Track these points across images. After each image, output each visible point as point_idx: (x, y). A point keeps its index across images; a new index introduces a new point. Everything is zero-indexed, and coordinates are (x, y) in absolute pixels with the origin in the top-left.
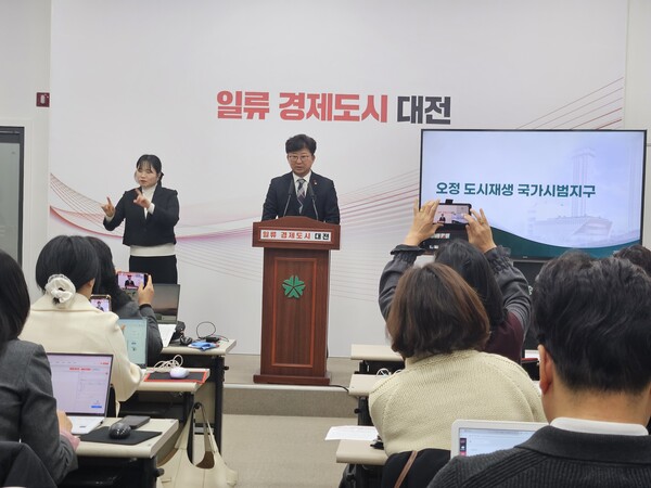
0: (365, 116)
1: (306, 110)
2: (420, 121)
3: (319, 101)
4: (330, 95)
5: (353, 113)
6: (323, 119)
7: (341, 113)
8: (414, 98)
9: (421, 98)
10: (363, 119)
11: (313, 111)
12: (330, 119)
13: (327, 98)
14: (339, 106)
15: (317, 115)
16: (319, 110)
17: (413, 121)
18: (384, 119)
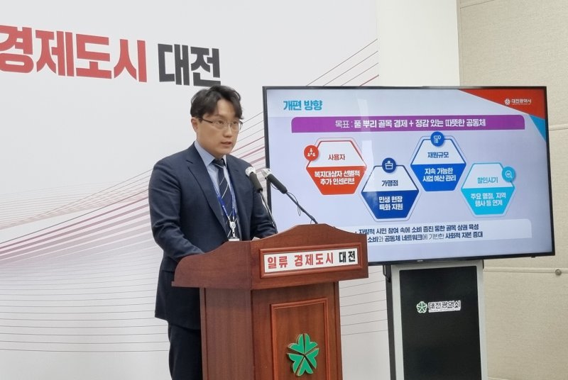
0: (118, 70)
1: (36, 56)
2: (187, 83)
3: (53, 43)
4: (69, 35)
5: (102, 65)
6: (62, 73)
7: (84, 64)
8: (177, 47)
9: (185, 48)
10: (116, 75)
11: (45, 59)
12: (71, 73)
13: (65, 38)
14: (83, 54)
15: (52, 66)
16: (55, 58)
17: (179, 82)
18: (143, 78)
